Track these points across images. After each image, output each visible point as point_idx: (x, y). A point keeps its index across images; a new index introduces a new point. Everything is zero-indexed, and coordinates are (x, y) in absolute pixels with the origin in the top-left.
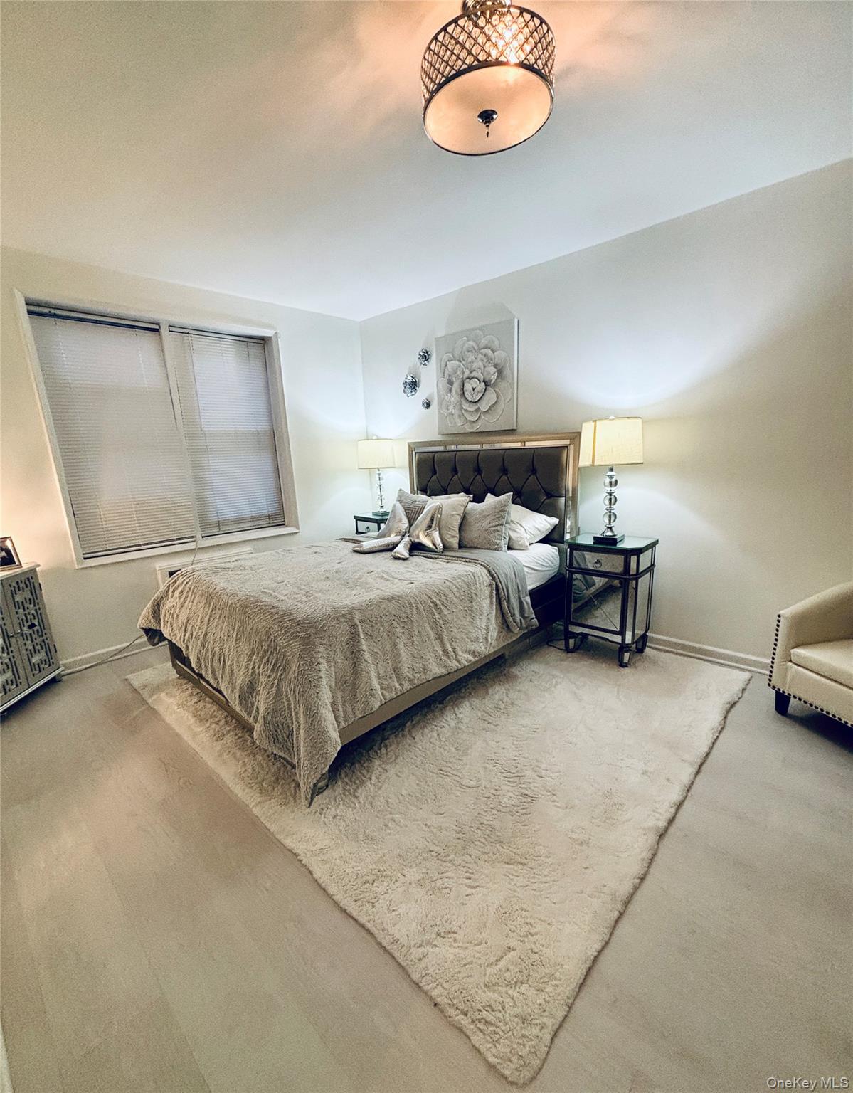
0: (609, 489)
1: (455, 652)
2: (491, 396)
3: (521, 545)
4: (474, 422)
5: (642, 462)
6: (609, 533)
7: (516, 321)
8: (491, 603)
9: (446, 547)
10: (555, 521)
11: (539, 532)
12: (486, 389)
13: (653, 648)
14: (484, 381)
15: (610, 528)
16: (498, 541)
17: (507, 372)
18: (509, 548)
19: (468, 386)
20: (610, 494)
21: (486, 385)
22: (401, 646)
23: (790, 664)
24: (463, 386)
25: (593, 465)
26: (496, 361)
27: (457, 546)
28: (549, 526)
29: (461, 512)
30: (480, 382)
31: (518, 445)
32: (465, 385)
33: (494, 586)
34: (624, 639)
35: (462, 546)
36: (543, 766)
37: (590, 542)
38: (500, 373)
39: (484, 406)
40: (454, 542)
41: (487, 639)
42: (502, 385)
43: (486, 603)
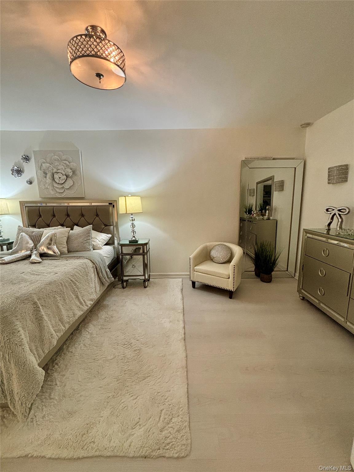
0: (132, 222)
1: (85, 302)
2: (69, 183)
3: (99, 247)
4: (62, 193)
5: (142, 212)
6: (134, 239)
7: (80, 151)
8: (95, 275)
9: (62, 253)
10: (110, 236)
11: (104, 241)
12: (67, 179)
13: (153, 278)
14: (65, 175)
15: (134, 236)
16: (89, 247)
17: (78, 172)
18: (94, 250)
19: (56, 176)
20: (133, 224)
21: (67, 177)
22: (61, 306)
23: (195, 272)
24: (54, 176)
25: (126, 213)
26: (72, 167)
27: (67, 252)
28: (108, 238)
29: (67, 236)
30: (63, 175)
31: (88, 204)
32: (54, 175)
33: (95, 267)
34: (145, 277)
35: (69, 251)
36: (137, 336)
37: (128, 243)
38: (74, 172)
39: (67, 186)
40: (65, 250)
41: (96, 292)
42: (75, 178)
43: (93, 275)
